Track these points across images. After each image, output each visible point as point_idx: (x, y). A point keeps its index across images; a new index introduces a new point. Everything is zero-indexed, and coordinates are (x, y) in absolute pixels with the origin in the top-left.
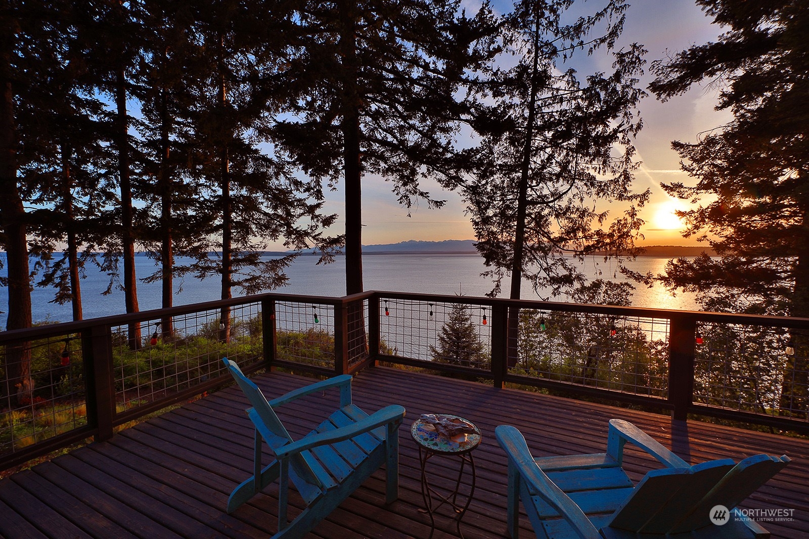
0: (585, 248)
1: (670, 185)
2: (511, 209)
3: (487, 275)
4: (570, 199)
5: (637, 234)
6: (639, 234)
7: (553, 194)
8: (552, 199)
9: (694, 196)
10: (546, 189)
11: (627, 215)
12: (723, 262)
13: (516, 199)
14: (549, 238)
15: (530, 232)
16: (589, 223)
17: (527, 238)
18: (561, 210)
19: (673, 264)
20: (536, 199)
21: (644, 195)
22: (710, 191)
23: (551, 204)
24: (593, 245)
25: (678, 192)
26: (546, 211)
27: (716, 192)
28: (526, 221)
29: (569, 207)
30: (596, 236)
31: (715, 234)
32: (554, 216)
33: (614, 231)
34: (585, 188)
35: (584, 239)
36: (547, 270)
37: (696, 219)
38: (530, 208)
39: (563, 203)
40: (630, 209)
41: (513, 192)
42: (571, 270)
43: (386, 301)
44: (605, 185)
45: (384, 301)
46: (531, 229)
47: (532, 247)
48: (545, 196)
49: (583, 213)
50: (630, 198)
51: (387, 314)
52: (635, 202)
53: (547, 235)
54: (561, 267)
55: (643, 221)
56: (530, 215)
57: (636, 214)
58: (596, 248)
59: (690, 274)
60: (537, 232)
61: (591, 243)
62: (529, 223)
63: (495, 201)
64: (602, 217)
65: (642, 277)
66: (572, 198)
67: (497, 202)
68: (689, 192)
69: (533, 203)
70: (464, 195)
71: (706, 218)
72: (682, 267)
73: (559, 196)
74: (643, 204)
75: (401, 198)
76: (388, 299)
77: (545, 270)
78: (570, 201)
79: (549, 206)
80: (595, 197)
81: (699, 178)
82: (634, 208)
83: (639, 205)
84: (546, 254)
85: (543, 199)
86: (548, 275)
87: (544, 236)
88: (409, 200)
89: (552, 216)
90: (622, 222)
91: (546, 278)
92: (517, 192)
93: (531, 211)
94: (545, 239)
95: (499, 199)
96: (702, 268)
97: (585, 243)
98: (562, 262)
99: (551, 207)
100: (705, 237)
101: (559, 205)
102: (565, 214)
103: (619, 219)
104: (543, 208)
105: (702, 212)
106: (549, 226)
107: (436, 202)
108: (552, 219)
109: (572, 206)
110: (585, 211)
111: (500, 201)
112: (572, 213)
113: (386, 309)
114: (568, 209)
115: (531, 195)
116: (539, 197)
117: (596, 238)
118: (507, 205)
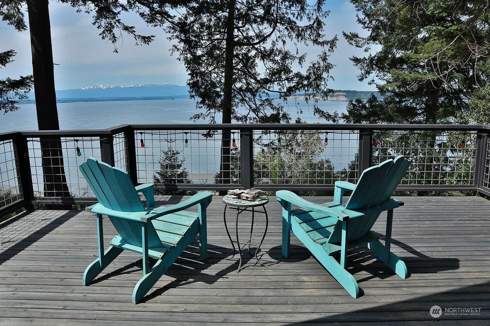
0: (287, 90)
1: (349, 34)
2: (219, 49)
3: (199, 118)
4: (274, 42)
5: (328, 77)
6: (329, 77)
7: (258, 36)
8: (258, 41)
9: (366, 46)
10: (252, 31)
11: (321, 59)
12: (385, 102)
13: (223, 39)
14: (255, 79)
15: (238, 73)
16: (290, 65)
17: (236, 79)
18: (266, 52)
19: (352, 104)
20: (243, 40)
21: (333, 41)
22: (376, 42)
23: (256, 46)
24: (293, 87)
25: (355, 41)
26: (253, 53)
27: (381, 44)
28: (234, 61)
29: (273, 50)
30: (296, 79)
31: (380, 79)
32: (260, 58)
33: (310, 73)
34: (286, 33)
35: (286, 81)
36: (256, 110)
37: (368, 66)
38: (237, 49)
39: (267, 45)
40: (322, 54)
41: (220, 32)
42: (278, 109)
43: (141, 133)
44: (302, 30)
45: (140, 133)
46: (239, 70)
47: (241, 89)
48: (251, 37)
49: (286, 56)
50: (322, 44)
51: (143, 145)
52: (327, 47)
53: (254, 76)
54: (268, 107)
55: (332, 65)
56: (237, 56)
57: (327, 59)
58: (296, 89)
59: (364, 112)
60: (245, 73)
61: (292, 84)
62: (237, 64)
63: (203, 40)
64: (301, 59)
65: (331, 116)
66: (275, 40)
67: (204, 41)
68: (363, 42)
69: (240, 44)
70: (169, 32)
71: (374, 65)
72: (358, 107)
73: (263, 38)
74: (332, 49)
75: (104, 32)
76: (143, 131)
77: (254, 111)
78: (274, 44)
79: (255, 47)
80: (295, 40)
81: (369, 30)
82: (325, 53)
83: (329, 50)
84: (254, 95)
85: (249, 41)
86: (257, 115)
87: (252, 78)
88: (113, 34)
89: (258, 57)
90: (316, 66)
91: (256, 118)
92: (224, 32)
93: (239, 52)
94: (253, 81)
95: (206, 38)
96: (372, 106)
97: (287, 85)
98: (269, 102)
99: (257, 49)
100: (373, 81)
101: (264, 48)
102: (269, 55)
103: (313, 63)
104: (249, 50)
105: (372, 59)
106: (256, 67)
107: (144, 38)
108: (258, 61)
109: (275, 48)
110: (286, 53)
111: (208, 40)
112: (275, 55)
113: (142, 141)
114: (272, 51)
115: (238, 36)
116: (245, 38)
117: (296, 80)
118: (215, 45)
